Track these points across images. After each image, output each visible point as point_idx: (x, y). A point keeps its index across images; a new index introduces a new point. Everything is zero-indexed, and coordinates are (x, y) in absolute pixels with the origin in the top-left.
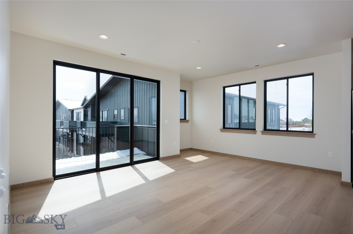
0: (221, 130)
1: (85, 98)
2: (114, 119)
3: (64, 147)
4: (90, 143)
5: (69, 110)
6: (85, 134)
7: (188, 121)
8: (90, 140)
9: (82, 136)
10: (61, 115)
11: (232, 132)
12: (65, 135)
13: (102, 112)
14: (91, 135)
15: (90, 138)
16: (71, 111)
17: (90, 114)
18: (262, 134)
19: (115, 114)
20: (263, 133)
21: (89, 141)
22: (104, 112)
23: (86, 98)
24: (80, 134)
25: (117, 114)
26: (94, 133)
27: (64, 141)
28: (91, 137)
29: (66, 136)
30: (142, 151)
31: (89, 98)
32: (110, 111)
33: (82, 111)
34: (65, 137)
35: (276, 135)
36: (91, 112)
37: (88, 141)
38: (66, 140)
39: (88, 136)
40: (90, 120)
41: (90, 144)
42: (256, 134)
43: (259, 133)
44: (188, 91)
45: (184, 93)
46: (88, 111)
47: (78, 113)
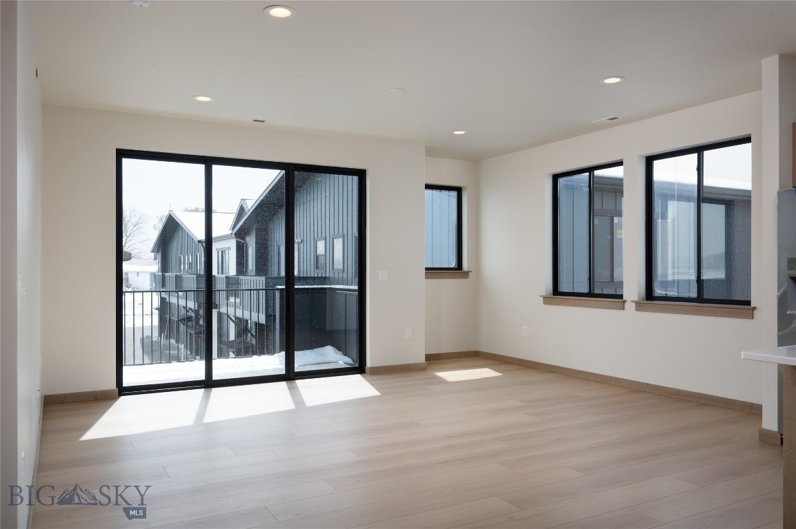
0: (547, 300)
1: (242, 205)
2: (317, 268)
3: (189, 353)
4: (254, 341)
5: (200, 241)
6: (241, 316)
7: (466, 275)
8: (254, 334)
10: (180, 258)
11: (569, 305)
12: (189, 319)
14: (255, 318)
15: (254, 327)
16: (204, 244)
17: (254, 253)
18: (637, 310)
19: (318, 253)
20: (639, 306)
21: (252, 334)
23: (244, 206)
25: (324, 253)
26: (261, 312)
27: (188, 336)
28: (256, 323)
29: (192, 320)
30: (345, 354)
31: (250, 205)
32: (305, 243)
33: (232, 244)
34: (190, 324)
35: (666, 310)
36: (254, 249)
37: (249, 335)
38: (193, 332)
39: (247, 321)
40: (254, 274)
41: (252, 345)
42: (624, 309)
43: (630, 306)
44: (465, 187)
45: (454, 194)
46: (248, 246)
47: (222, 252)
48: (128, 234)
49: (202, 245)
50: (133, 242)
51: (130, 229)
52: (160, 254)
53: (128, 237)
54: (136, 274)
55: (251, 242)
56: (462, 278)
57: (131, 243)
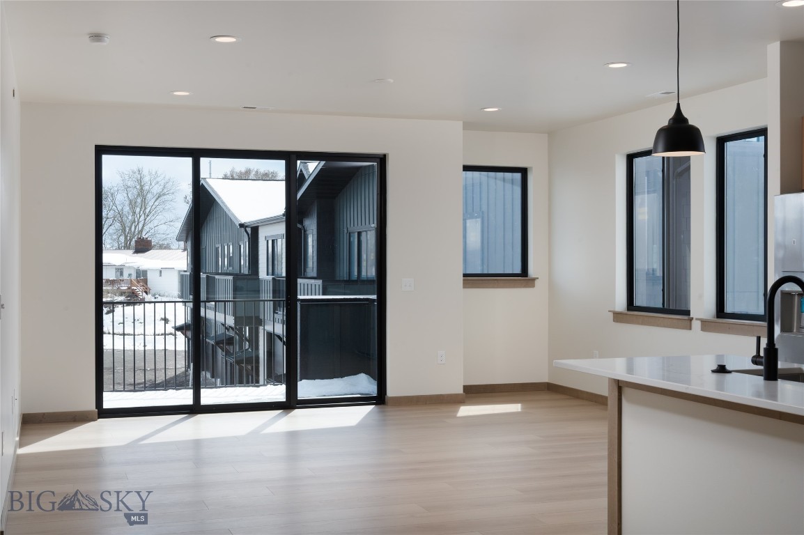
0: (620, 318)
5: (242, 225)
9: (284, 344)
10: (217, 249)
12: (230, 341)
13: (359, 234)
16: (249, 230)
17: (315, 242)
18: (703, 330)
20: (706, 325)
22: (364, 235)
24: (279, 337)
33: (281, 229)
34: (231, 348)
36: (315, 236)
40: (315, 275)
42: (690, 329)
43: (696, 325)
44: (531, 168)
45: (518, 176)
46: (308, 232)
47: (273, 241)
48: (147, 211)
49: (246, 231)
50: (156, 222)
51: (151, 204)
52: (189, 244)
53: (148, 216)
54: (159, 273)
55: (311, 226)
56: (525, 287)
57: (151, 225)
